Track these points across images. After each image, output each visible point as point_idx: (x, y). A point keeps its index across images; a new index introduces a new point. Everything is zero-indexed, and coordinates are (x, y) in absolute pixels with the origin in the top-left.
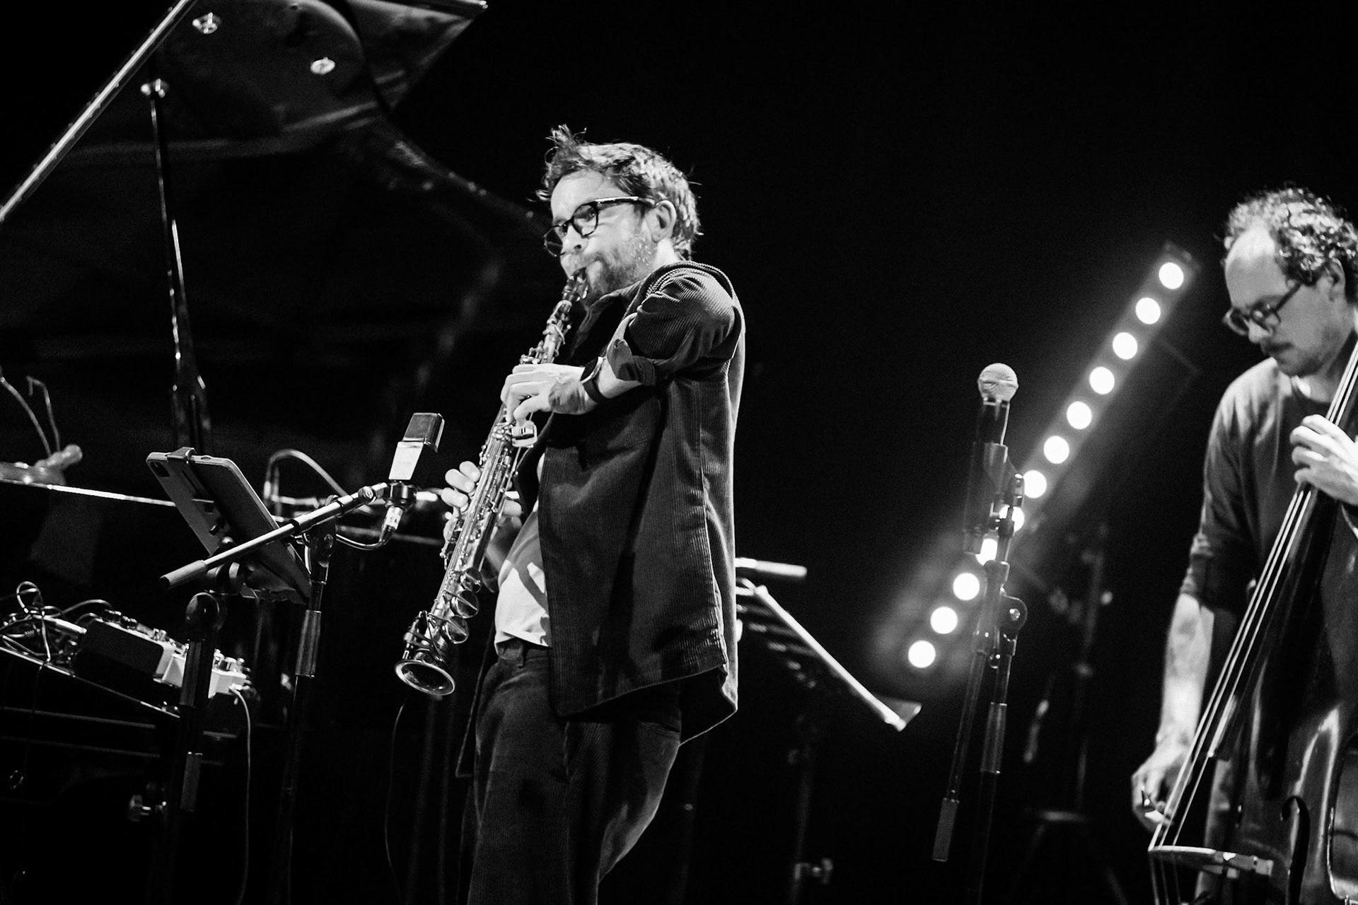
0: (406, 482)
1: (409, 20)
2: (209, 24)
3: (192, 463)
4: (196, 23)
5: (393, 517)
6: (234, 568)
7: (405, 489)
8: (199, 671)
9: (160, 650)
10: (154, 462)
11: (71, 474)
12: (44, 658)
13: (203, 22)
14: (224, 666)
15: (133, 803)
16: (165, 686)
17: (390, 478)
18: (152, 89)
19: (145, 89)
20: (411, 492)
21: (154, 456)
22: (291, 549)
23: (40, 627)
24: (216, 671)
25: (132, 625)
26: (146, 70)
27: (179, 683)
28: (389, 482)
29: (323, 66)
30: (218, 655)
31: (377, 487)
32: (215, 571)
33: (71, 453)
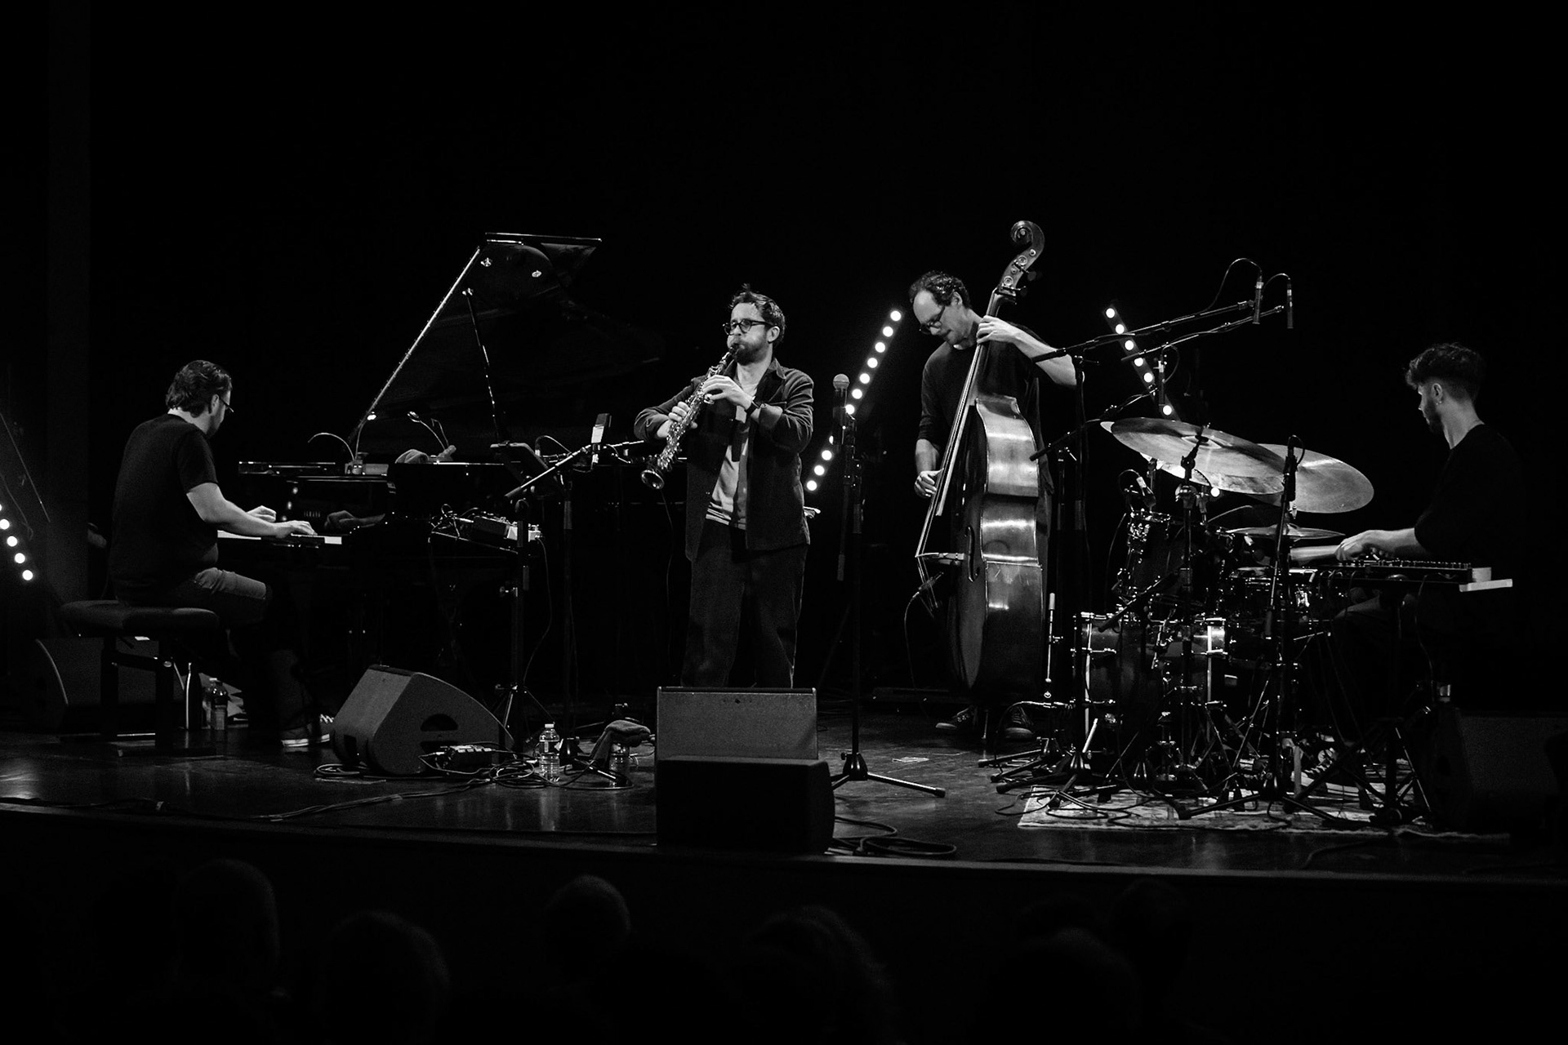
0: (599, 443)
1: (567, 250)
2: (488, 262)
3: (510, 447)
4: (482, 263)
5: (595, 458)
6: (532, 488)
7: (599, 446)
8: (523, 533)
9: (505, 525)
10: (493, 448)
11: (454, 457)
12: (457, 535)
13: (485, 262)
14: (532, 529)
15: (501, 590)
16: (510, 540)
17: (592, 442)
18: (467, 292)
19: (464, 293)
20: (601, 447)
21: (493, 446)
22: (555, 478)
23: (452, 522)
24: (530, 532)
25: (492, 517)
26: (464, 285)
27: (516, 539)
28: (592, 444)
29: (537, 274)
30: (529, 525)
31: (587, 447)
32: (526, 490)
33: (452, 448)
